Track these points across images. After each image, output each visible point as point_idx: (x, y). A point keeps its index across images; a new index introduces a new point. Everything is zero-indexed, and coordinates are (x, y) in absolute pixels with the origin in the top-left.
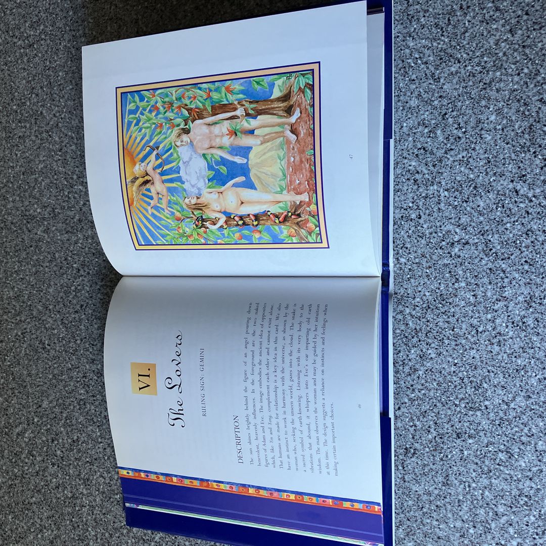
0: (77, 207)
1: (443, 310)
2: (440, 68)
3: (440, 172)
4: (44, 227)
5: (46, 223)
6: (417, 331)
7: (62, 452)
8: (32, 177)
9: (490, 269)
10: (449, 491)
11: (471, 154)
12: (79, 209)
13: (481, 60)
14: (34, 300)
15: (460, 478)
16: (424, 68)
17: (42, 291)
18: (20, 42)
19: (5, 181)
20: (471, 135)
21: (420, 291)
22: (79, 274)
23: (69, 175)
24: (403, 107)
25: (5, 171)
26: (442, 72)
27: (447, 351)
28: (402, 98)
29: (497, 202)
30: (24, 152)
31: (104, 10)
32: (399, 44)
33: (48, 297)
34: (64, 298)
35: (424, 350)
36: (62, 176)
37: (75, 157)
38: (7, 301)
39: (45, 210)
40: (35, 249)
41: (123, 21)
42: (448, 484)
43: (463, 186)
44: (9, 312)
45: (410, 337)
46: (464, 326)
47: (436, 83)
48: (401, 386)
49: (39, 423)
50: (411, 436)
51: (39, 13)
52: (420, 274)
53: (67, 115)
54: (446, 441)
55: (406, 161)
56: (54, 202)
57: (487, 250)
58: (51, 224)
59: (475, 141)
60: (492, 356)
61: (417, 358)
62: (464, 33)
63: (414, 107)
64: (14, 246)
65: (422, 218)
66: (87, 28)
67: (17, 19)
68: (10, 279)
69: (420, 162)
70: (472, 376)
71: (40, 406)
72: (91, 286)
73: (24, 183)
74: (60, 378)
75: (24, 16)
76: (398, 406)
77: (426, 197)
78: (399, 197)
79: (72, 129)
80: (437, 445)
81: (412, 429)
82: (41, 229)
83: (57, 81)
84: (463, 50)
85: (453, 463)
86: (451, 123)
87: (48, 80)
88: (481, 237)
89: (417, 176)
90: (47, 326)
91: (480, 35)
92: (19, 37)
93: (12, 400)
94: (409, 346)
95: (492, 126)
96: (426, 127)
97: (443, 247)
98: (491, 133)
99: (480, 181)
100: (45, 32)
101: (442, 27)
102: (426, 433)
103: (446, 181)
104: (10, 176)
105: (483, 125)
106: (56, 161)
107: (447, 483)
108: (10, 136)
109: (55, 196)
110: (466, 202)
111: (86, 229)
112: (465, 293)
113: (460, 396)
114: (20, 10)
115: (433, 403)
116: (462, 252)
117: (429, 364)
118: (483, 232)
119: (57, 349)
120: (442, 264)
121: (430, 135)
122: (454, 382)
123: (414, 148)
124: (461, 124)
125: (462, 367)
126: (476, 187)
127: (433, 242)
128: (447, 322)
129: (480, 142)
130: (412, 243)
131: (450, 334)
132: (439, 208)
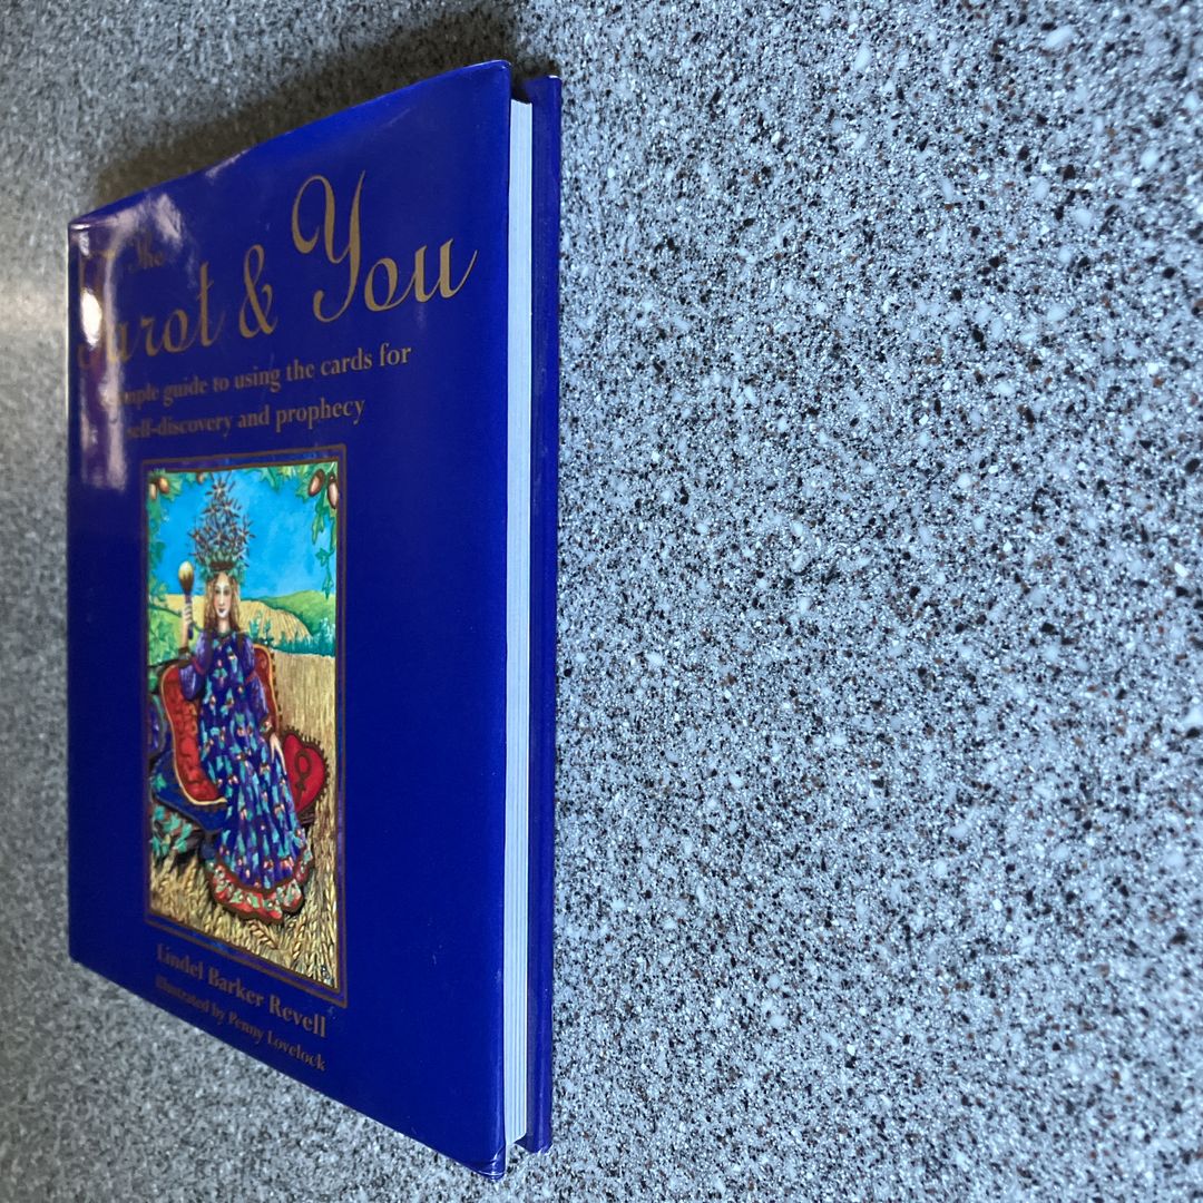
1: (788, 845)
9: (922, 672)
11: (810, 221)
20: (802, 148)
21: (714, 773)
24: (600, 111)
27: (819, 1006)
28: (593, 84)
29: (914, 392)
35: (751, 999)
43: (797, 353)
45: (705, 948)
46: (861, 910)
48: (701, 1130)
55: (627, 301)
57: (900, 595)
59: (814, 168)
60: (970, 1036)
61: (734, 1028)
63: (628, 103)
65: (691, 501)
69: (665, 295)
70: (911, 1115)
77: (695, 421)
78: (622, 435)
86: (736, 122)
88: (876, 543)
89: (665, 350)
95: (862, 92)
97: (762, 600)
98: (864, 122)
99: (849, 322)
103: (744, 348)
105: (834, 98)
110: (814, 412)
112: (849, 774)
116: (823, 612)
117: (769, 1056)
118: (878, 522)
120: (766, 663)
121: (681, 187)
122: (853, 1132)
123: (642, 251)
124: (767, 116)
125: (874, 1074)
126: (837, 347)
127: (732, 585)
128: (806, 890)
129: (831, 167)
130: (674, 595)
131: (821, 939)
132: (734, 455)
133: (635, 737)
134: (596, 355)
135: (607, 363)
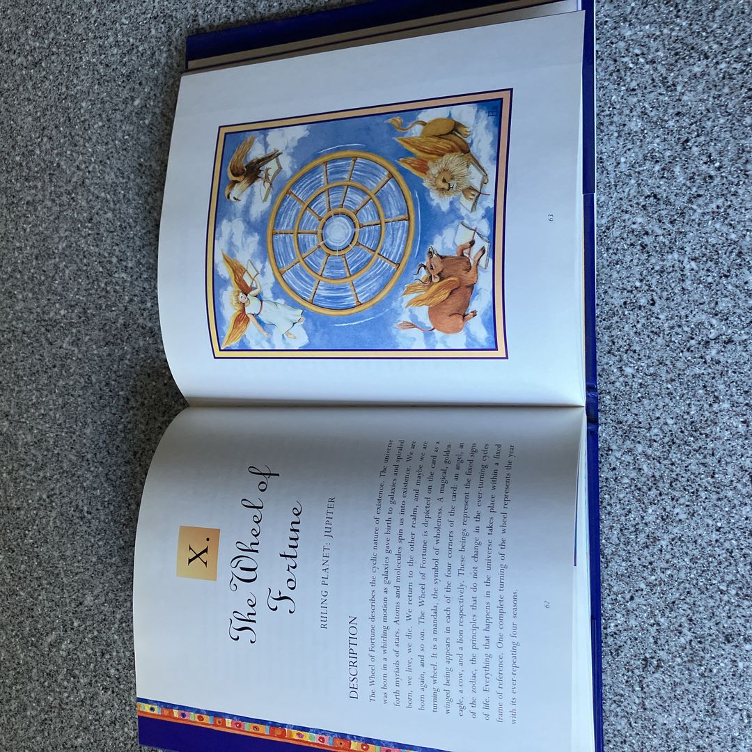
0: (120, 305)
1: (695, 446)
2: (675, 69)
3: (681, 232)
4: (72, 336)
5: (74, 331)
6: (655, 480)
7: (118, 670)
8: (50, 262)
10: (717, 724)
11: (731, 201)
12: (123, 309)
13: (742, 52)
14: (64, 446)
15: (734, 703)
16: (649, 70)
17: (74, 433)
18: (19, 59)
19: (9, 269)
20: (730, 172)
21: (658, 418)
22: (129, 406)
23: (105, 257)
24: (619, 132)
25: (9, 255)
26: (678, 75)
27: (704, 509)
28: (616, 119)
30: (36, 225)
31: (144, 5)
32: (609, 35)
33: (84, 441)
34: (108, 442)
35: (668, 509)
36: (94, 258)
37: (112, 229)
38: (23, 449)
39: (73, 311)
40: (61, 371)
41: (175, 20)
42: (714, 714)
43: (720, 252)
44: (27, 465)
45: (645, 489)
46: (730, 470)
47: (669, 93)
48: (634, 564)
49: (81, 629)
50: (652, 640)
51: (46, 13)
52: (657, 391)
53: (97, 167)
54: (707, 647)
55: (627, 216)
56: (84, 299)
58: (83, 332)
59: (736, 181)
61: (658, 521)
62: (713, 11)
63: (636, 132)
64: (28, 366)
65: (656, 305)
66: (121, 33)
67: (14, 24)
68: (25, 416)
69: (650, 217)
70: (746, 547)
71: (81, 604)
72: (147, 424)
73: (38, 271)
74: (108, 561)
75: (23, 20)
76: (630, 594)
77: (662, 272)
78: (618, 272)
79: (106, 187)
80: (694, 654)
81: (653, 630)
82: (67, 339)
83: (80, 116)
84: (713, 38)
85: (722, 681)
86: (697, 154)
87: (66, 114)
89: (646, 240)
90: (85, 484)
91: (738, 13)
92: (18, 51)
93: (40, 595)
94: (644, 503)
96: (657, 162)
97: (692, 349)
99: (747, 244)
100: (56, 43)
101: (677, 4)
102: (676, 635)
103: (692, 246)
104: (17, 262)
105: (748, 155)
106: (85, 237)
107: (713, 711)
108: (13, 203)
109: (86, 290)
110: (726, 277)
111: (136, 339)
112: (730, 418)
113: (728, 578)
114: (16, 10)
115: (685, 588)
116: (723, 355)
117: (676, 530)
119: (102, 518)
120: (692, 374)
121: (664, 174)
122: (716, 557)
123: (638, 196)
124: (713, 155)
125: (730, 533)
126: (740, 253)
127: (676, 341)
128: (703, 464)
129: (744, 182)
130: (643, 343)
131: (709, 483)
132: (683, 288)
133: (613, 402)
134: (606, 236)
135: (612, 240)
